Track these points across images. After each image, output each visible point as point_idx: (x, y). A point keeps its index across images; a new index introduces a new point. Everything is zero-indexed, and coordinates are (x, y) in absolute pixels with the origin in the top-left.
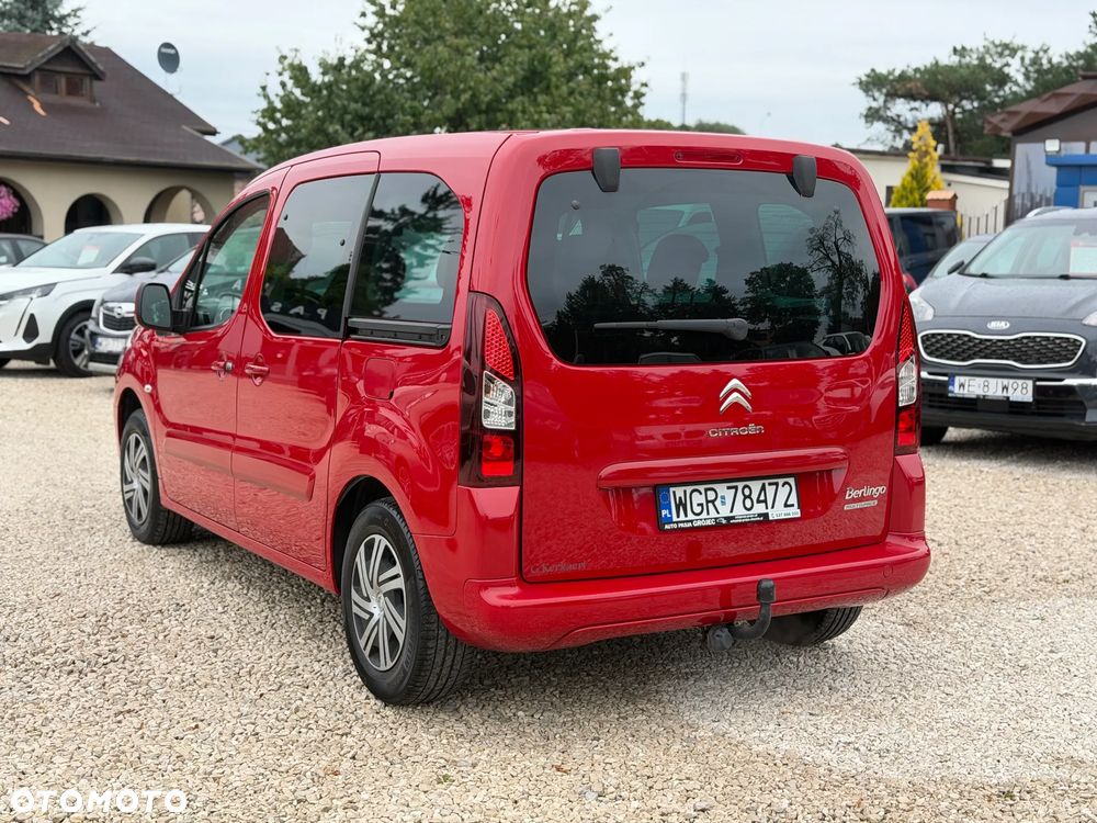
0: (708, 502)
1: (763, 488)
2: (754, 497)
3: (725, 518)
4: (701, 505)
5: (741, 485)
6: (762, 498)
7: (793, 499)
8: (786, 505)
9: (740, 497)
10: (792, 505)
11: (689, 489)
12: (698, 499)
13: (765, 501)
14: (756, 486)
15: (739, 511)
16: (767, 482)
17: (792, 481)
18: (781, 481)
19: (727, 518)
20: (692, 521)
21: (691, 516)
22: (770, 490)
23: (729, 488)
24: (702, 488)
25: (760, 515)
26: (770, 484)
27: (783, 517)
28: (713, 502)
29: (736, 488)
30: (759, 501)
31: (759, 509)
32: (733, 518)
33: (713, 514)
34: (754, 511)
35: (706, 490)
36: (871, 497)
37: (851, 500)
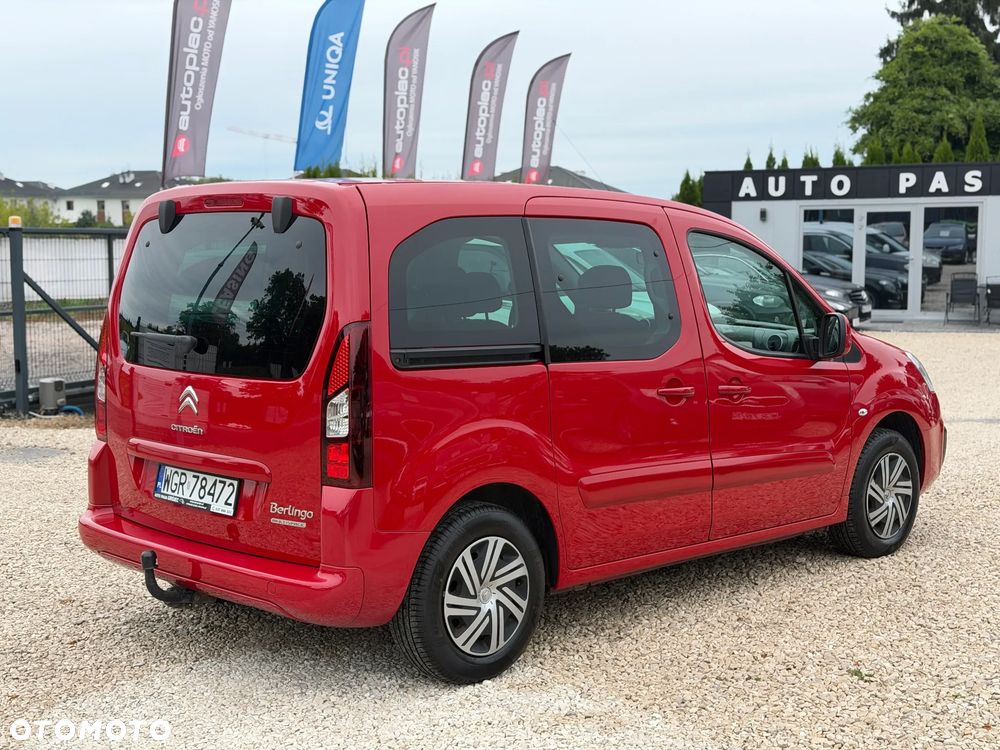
0: (181, 484)
1: (215, 484)
2: (207, 489)
3: (185, 500)
4: (176, 484)
5: (201, 476)
6: (212, 492)
7: (232, 500)
8: (226, 503)
9: (198, 486)
10: (230, 505)
11: (174, 470)
12: (176, 479)
13: (213, 495)
14: (211, 480)
15: (195, 497)
16: (219, 479)
17: (236, 483)
18: (228, 481)
19: (187, 501)
20: (167, 495)
21: (170, 492)
22: (219, 486)
23: (194, 476)
24: (180, 471)
25: (205, 505)
26: (220, 482)
27: (220, 512)
28: (182, 484)
29: (198, 477)
30: (209, 494)
31: (208, 500)
32: (188, 501)
33: (180, 495)
34: (204, 501)
35: (183, 474)
36: (297, 518)
37: (276, 515)
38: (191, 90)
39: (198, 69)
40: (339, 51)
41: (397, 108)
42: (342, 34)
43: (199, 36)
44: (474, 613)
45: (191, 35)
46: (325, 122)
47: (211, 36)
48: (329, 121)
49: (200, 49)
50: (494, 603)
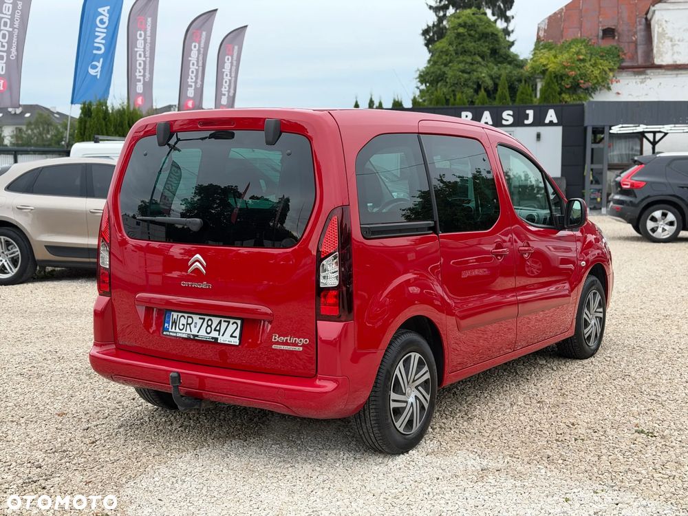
0: (187, 324)
1: (220, 323)
2: (213, 327)
3: (193, 335)
4: (183, 325)
5: (207, 318)
6: (218, 328)
7: (237, 334)
8: (231, 336)
9: (205, 325)
10: (236, 337)
11: (180, 314)
12: (183, 321)
13: (219, 331)
14: (216, 320)
15: (203, 333)
16: (223, 319)
17: (239, 322)
18: (232, 321)
19: (194, 336)
20: (176, 333)
21: (177, 330)
22: (224, 325)
23: (200, 318)
24: (186, 315)
25: (213, 338)
26: (224, 321)
27: (227, 342)
28: (190, 324)
29: (204, 319)
30: (215, 330)
31: (215, 334)
32: (197, 336)
33: (188, 332)
34: (211, 335)
35: (188, 317)
36: (295, 344)
37: (278, 343)
38: (6, 45)
39: (11, 29)
40: (106, 20)
41: (137, 60)
42: (108, 8)
43: (11, 6)
44: (404, 405)
45: (5, 5)
46: (96, 70)
47: (20, 6)
48: (99, 69)
49: (13, 15)
50: (414, 397)
